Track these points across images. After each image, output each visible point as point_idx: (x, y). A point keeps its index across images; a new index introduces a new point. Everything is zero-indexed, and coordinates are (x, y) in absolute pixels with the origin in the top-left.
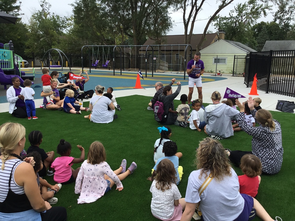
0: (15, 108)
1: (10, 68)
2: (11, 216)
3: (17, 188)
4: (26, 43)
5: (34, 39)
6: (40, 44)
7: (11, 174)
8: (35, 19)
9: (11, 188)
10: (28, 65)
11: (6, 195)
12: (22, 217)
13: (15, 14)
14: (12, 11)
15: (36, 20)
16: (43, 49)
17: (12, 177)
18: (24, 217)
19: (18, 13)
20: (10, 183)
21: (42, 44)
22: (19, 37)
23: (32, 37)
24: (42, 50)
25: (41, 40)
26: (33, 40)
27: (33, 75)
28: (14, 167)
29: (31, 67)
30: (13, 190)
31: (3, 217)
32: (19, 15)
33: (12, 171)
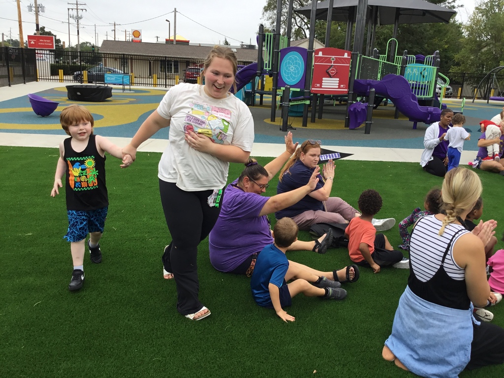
0: (431, 158)
1: (427, 96)
2: (432, 308)
3: (454, 267)
4: (456, 56)
5: (471, 50)
6: (480, 59)
7: (449, 245)
8: (481, 13)
9: (445, 265)
10: (451, 94)
11: (434, 274)
12: (447, 316)
13: (448, 7)
14: (445, 2)
15: (483, 16)
16: (483, 68)
17: (450, 249)
18: (450, 316)
19: (452, 4)
20: (444, 257)
21: (484, 58)
22: (446, 46)
23: (468, 46)
24: (481, 68)
25: (483, 50)
26: (469, 51)
27: (461, 110)
28: (456, 236)
29: (456, 97)
30: (446, 270)
31: (420, 304)
32: (454, 7)
33: (451, 240)
